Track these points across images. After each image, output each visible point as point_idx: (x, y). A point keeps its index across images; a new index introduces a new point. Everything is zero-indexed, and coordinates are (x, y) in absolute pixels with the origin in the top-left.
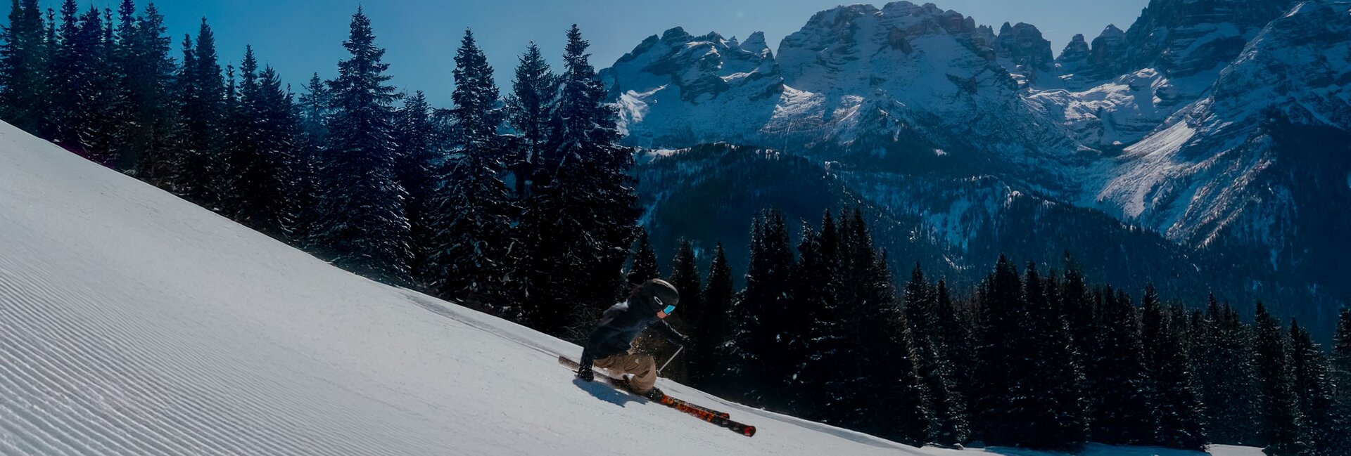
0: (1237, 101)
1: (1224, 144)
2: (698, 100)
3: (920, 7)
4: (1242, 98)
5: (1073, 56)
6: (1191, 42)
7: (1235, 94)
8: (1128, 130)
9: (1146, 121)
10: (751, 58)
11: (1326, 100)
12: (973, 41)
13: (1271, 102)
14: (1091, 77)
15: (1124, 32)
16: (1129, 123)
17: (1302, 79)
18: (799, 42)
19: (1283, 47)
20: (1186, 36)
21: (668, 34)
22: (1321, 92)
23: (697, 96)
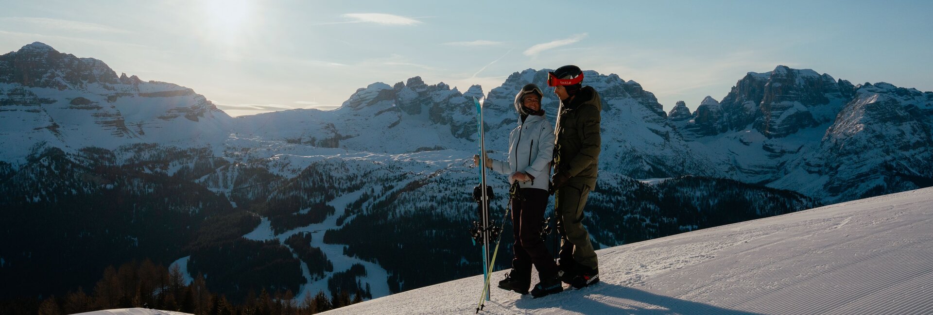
0: (859, 157)
1: (858, 186)
2: (472, 137)
3: (607, 76)
4: (862, 156)
5: (679, 117)
6: (781, 113)
7: (856, 153)
8: (751, 173)
9: (763, 167)
10: (492, 107)
11: (912, 160)
12: (650, 104)
13: (883, 159)
14: (699, 133)
15: (719, 102)
16: (750, 169)
17: (895, 145)
18: (503, 95)
19: (877, 123)
20: (778, 109)
21: (410, 81)
22: (907, 154)
23: (471, 134)
